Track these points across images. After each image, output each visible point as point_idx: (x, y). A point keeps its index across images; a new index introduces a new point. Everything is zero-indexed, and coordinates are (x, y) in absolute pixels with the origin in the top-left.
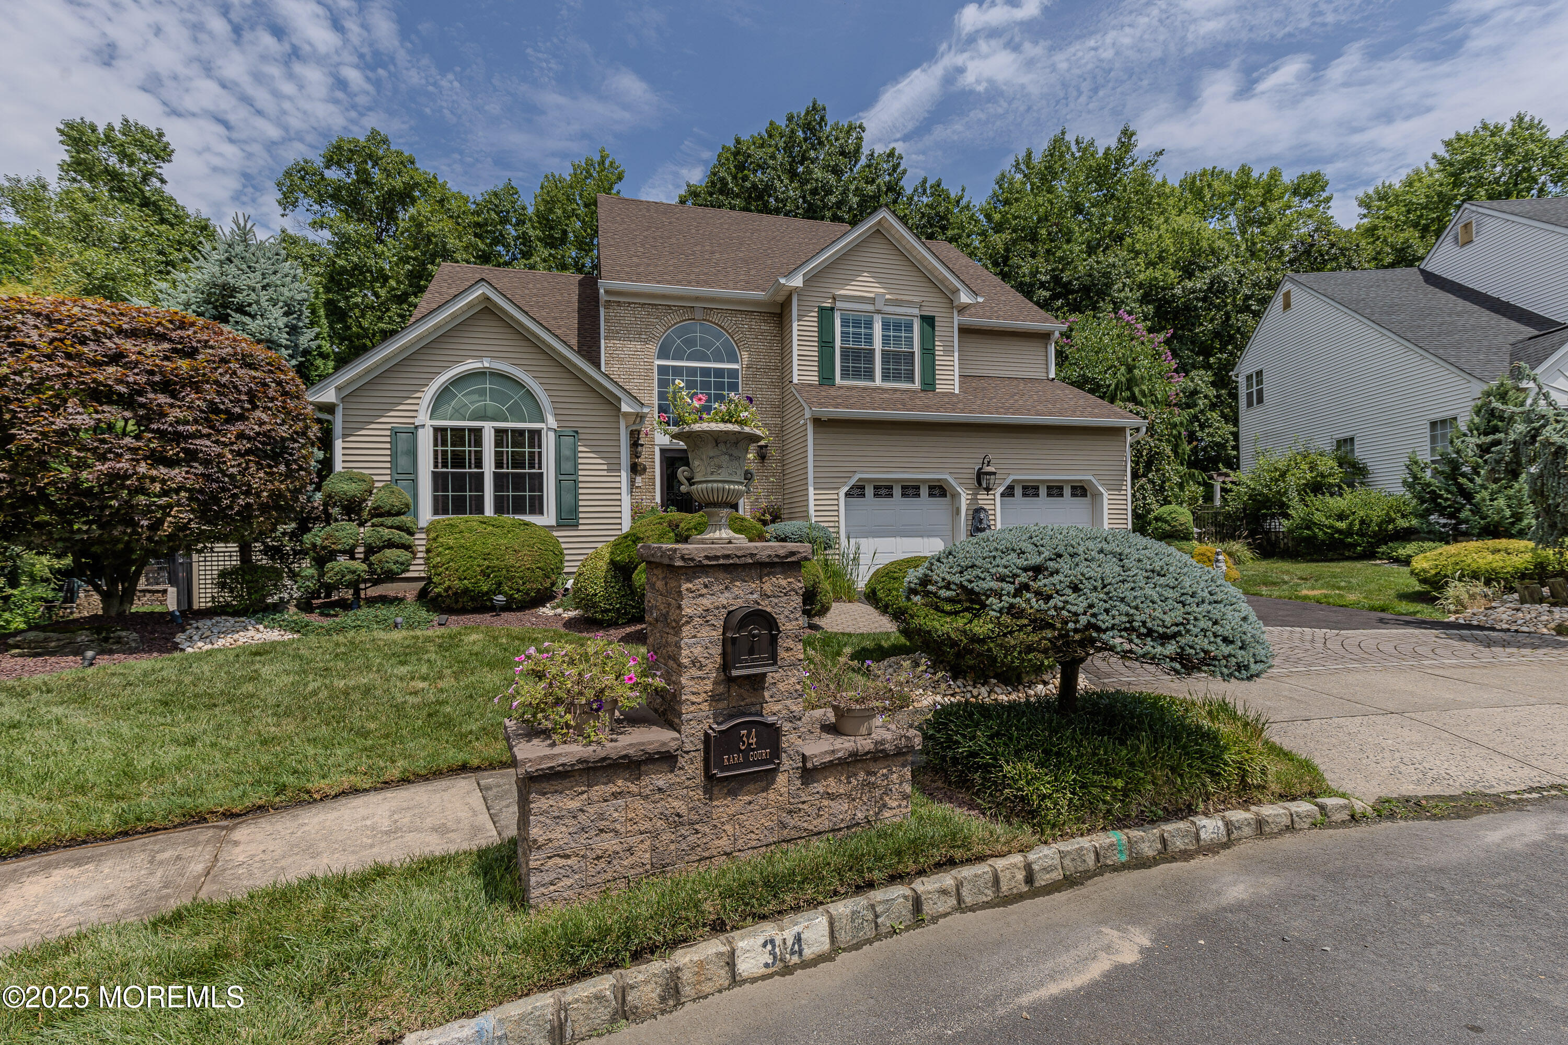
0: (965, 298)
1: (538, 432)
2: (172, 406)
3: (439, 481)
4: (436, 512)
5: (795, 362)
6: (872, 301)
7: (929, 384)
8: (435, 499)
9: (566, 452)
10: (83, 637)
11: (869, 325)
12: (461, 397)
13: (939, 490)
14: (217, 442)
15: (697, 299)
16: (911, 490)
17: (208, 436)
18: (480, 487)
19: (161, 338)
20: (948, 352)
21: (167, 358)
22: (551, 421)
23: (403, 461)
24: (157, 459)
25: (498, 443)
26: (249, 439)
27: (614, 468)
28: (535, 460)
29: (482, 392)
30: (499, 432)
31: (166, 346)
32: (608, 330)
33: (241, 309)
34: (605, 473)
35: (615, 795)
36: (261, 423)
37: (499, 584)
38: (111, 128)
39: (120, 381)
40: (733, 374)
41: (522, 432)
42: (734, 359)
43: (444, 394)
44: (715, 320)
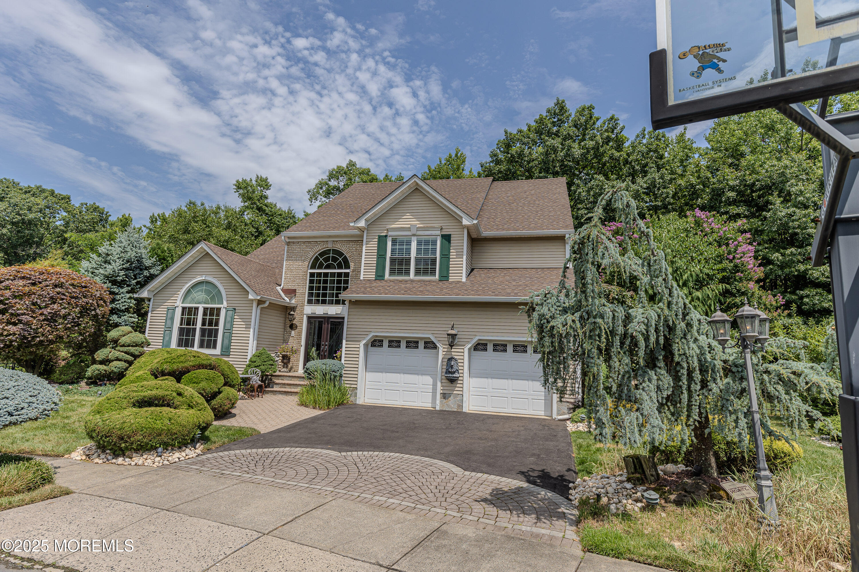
0: (466, 222)
1: (220, 309)
3: (181, 330)
4: (178, 346)
6: (409, 229)
7: (445, 277)
8: (178, 339)
9: (229, 319)
11: (409, 243)
12: (194, 293)
13: (430, 345)
15: (330, 237)
16: (412, 344)
18: (194, 335)
20: (459, 255)
22: (225, 304)
23: (169, 322)
25: (205, 314)
27: (248, 327)
28: (217, 322)
29: (202, 291)
30: (205, 309)
32: (288, 256)
34: (244, 329)
40: (347, 275)
41: (214, 308)
42: (348, 267)
43: (188, 292)
44: (339, 247)
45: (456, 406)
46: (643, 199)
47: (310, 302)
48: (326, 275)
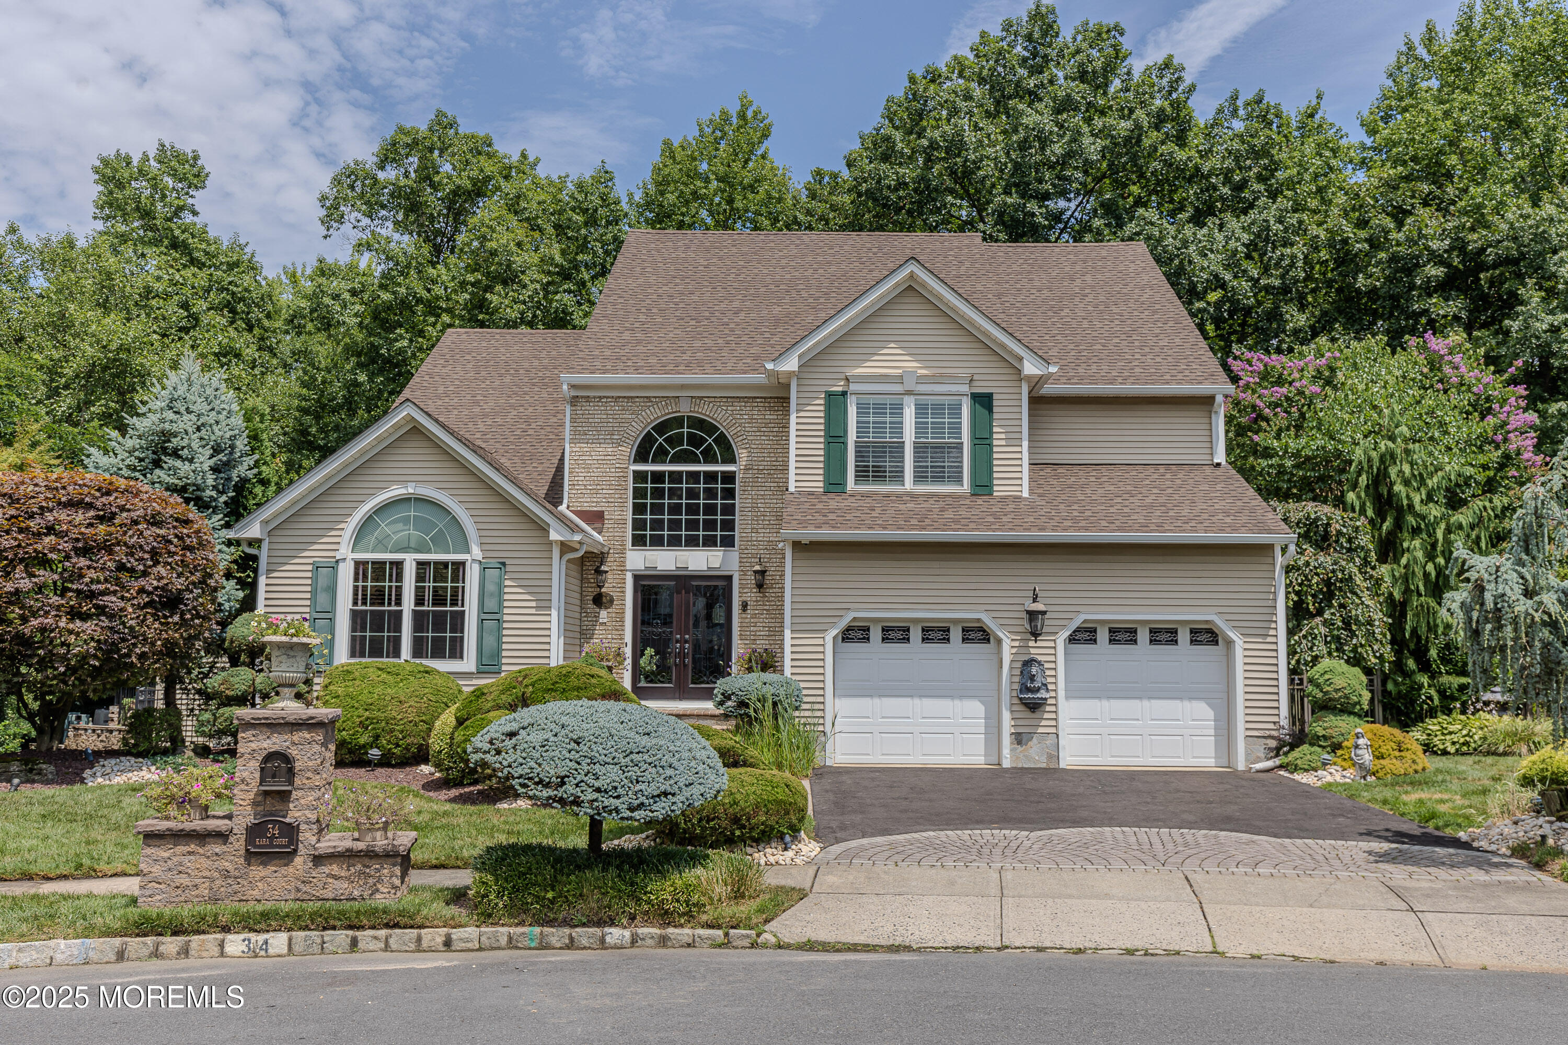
0: (1031, 368)
1: (463, 564)
2: (89, 567)
3: (357, 619)
4: (353, 654)
5: (792, 464)
6: (900, 379)
7: (983, 486)
8: (353, 639)
9: (491, 587)
10: (15, 767)
11: (898, 409)
12: (384, 527)
13: (976, 633)
14: (122, 598)
15: (683, 387)
16: (936, 633)
17: (115, 593)
18: (398, 627)
19: (90, 506)
20: (1013, 440)
21: (90, 525)
22: (476, 552)
23: (323, 599)
24: (75, 614)
25: (420, 578)
26: (149, 593)
27: (544, 605)
28: (457, 597)
29: (406, 520)
30: (421, 565)
31: (92, 513)
32: (574, 432)
33: (175, 454)
34: (533, 611)
35: (190, 853)
36: (160, 578)
37: (377, 737)
38: (145, 158)
39: (53, 549)
40: (729, 478)
41: (445, 565)
42: (732, 460)
43: (368, 523)
44: (705, 412)
45: (1044, 759)
47: (639, 541)
48: (676, 477)
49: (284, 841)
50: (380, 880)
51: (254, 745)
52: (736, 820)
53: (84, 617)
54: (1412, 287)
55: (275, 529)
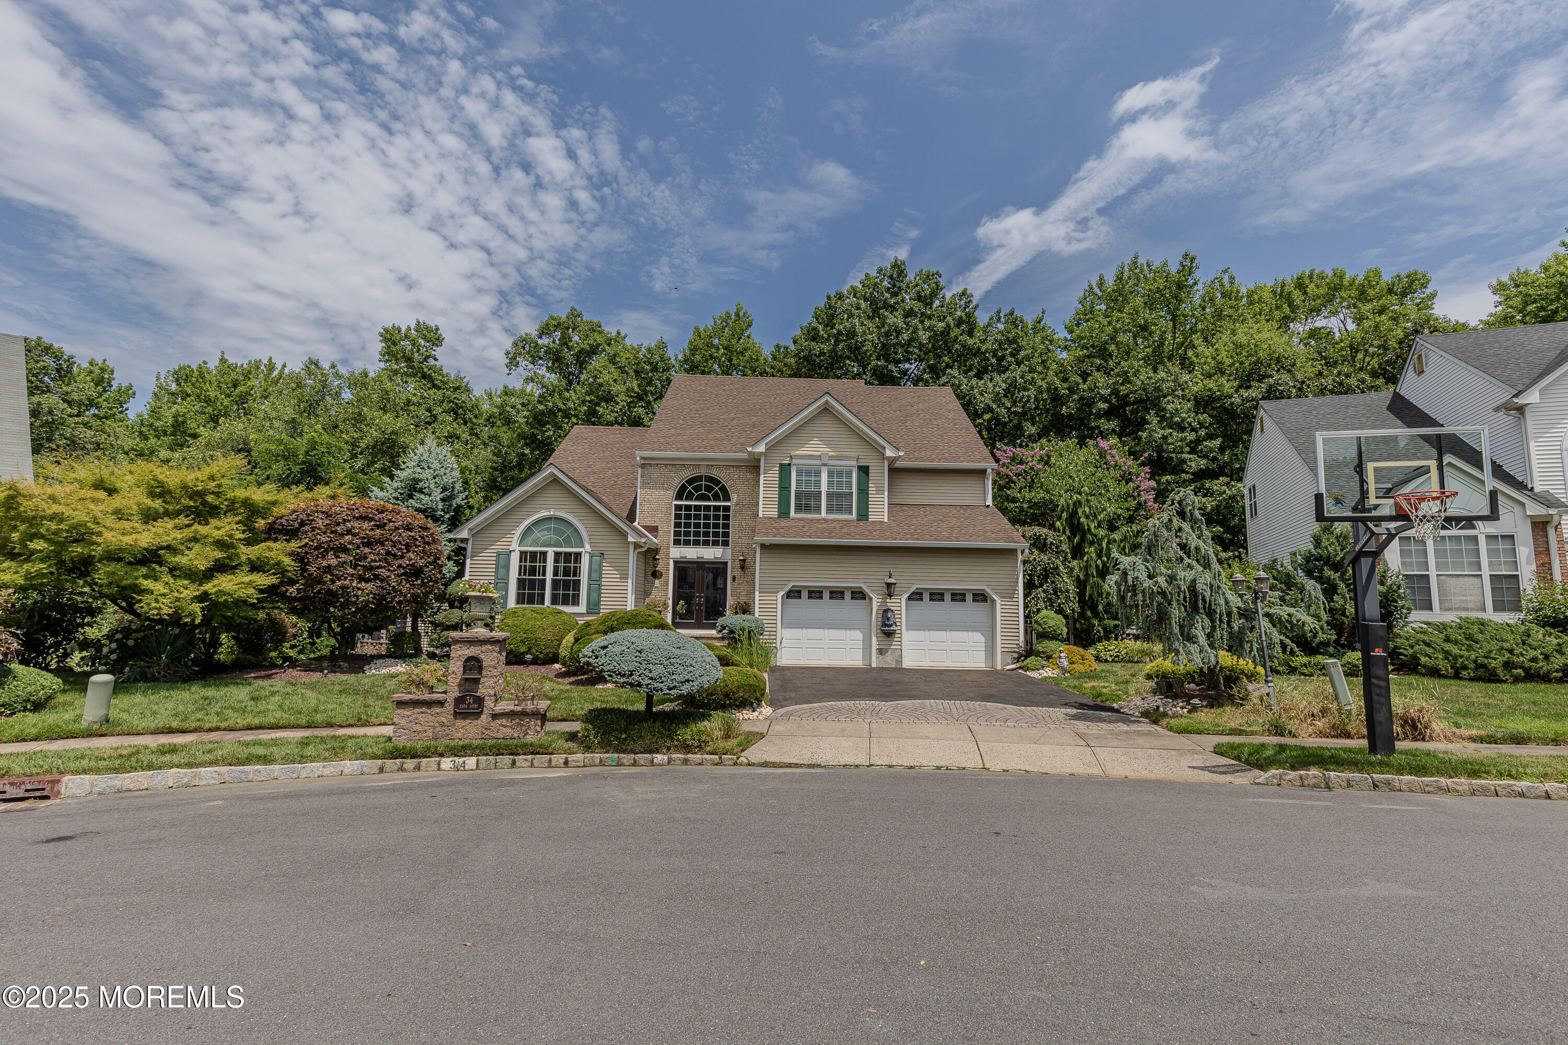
0: (889, 453)
1: (580, 554)
2: (370, 553)
3: (521, 583)
4: (518, 603)
5: (761, 502)
6: (819, 457)
7: (863, 515)
8: (518, 594)
9: (595, 567)
10: (325, 664)
11: (818, 474)
12: (537, 534)
13: (859, 595)
14: (389, 570)
15: (702, 460)
16: (837, 594)
17: (384, 567)
18: (543, 587)
19: (372, 519)
20: (880, 491)
21: (372, 530)
22: (588, 547)
23: (502, 572)
24: (361, 579)
25: (556, 561)
26: (404, 568)
27: (624, 577)
28: (576, 572)
29: (549, 530)
30: (557, 554)
31: (373, 523)
32: (643, 483)
33: (421, 491)
34: (618, 580)
35: (422, 713)
36: (410, 560)
37: (530, 648)
38: (409, 329)
39: (350, 543)
40: (727, 509)
41: (570, 554)
42: (727, 498)
43: (528, 531)
44: (714, 473)
45: (894, 662)
46: (1003, 404)
47: (677, 542)
48: (697, 508)
49: (476, 706)
50: (529, 728)
51: (460, 653)
52: (727, 695)
53: (368, 581)
54: (1091, 413)
55: (477, 533)
